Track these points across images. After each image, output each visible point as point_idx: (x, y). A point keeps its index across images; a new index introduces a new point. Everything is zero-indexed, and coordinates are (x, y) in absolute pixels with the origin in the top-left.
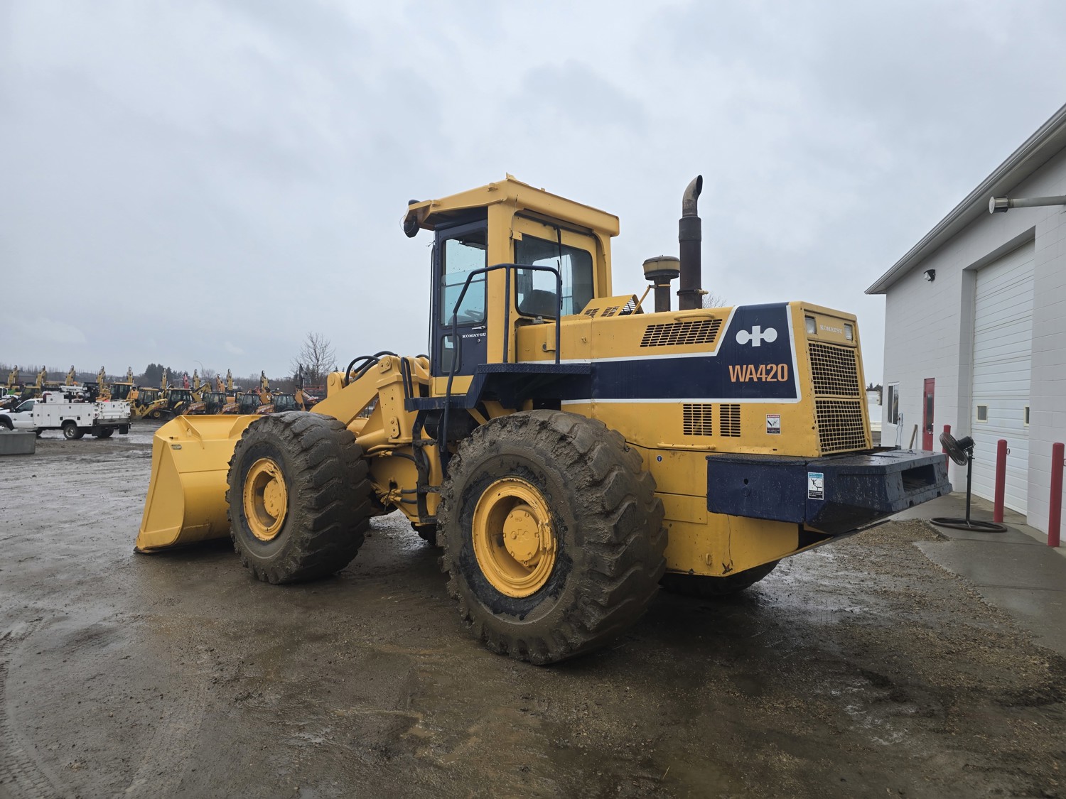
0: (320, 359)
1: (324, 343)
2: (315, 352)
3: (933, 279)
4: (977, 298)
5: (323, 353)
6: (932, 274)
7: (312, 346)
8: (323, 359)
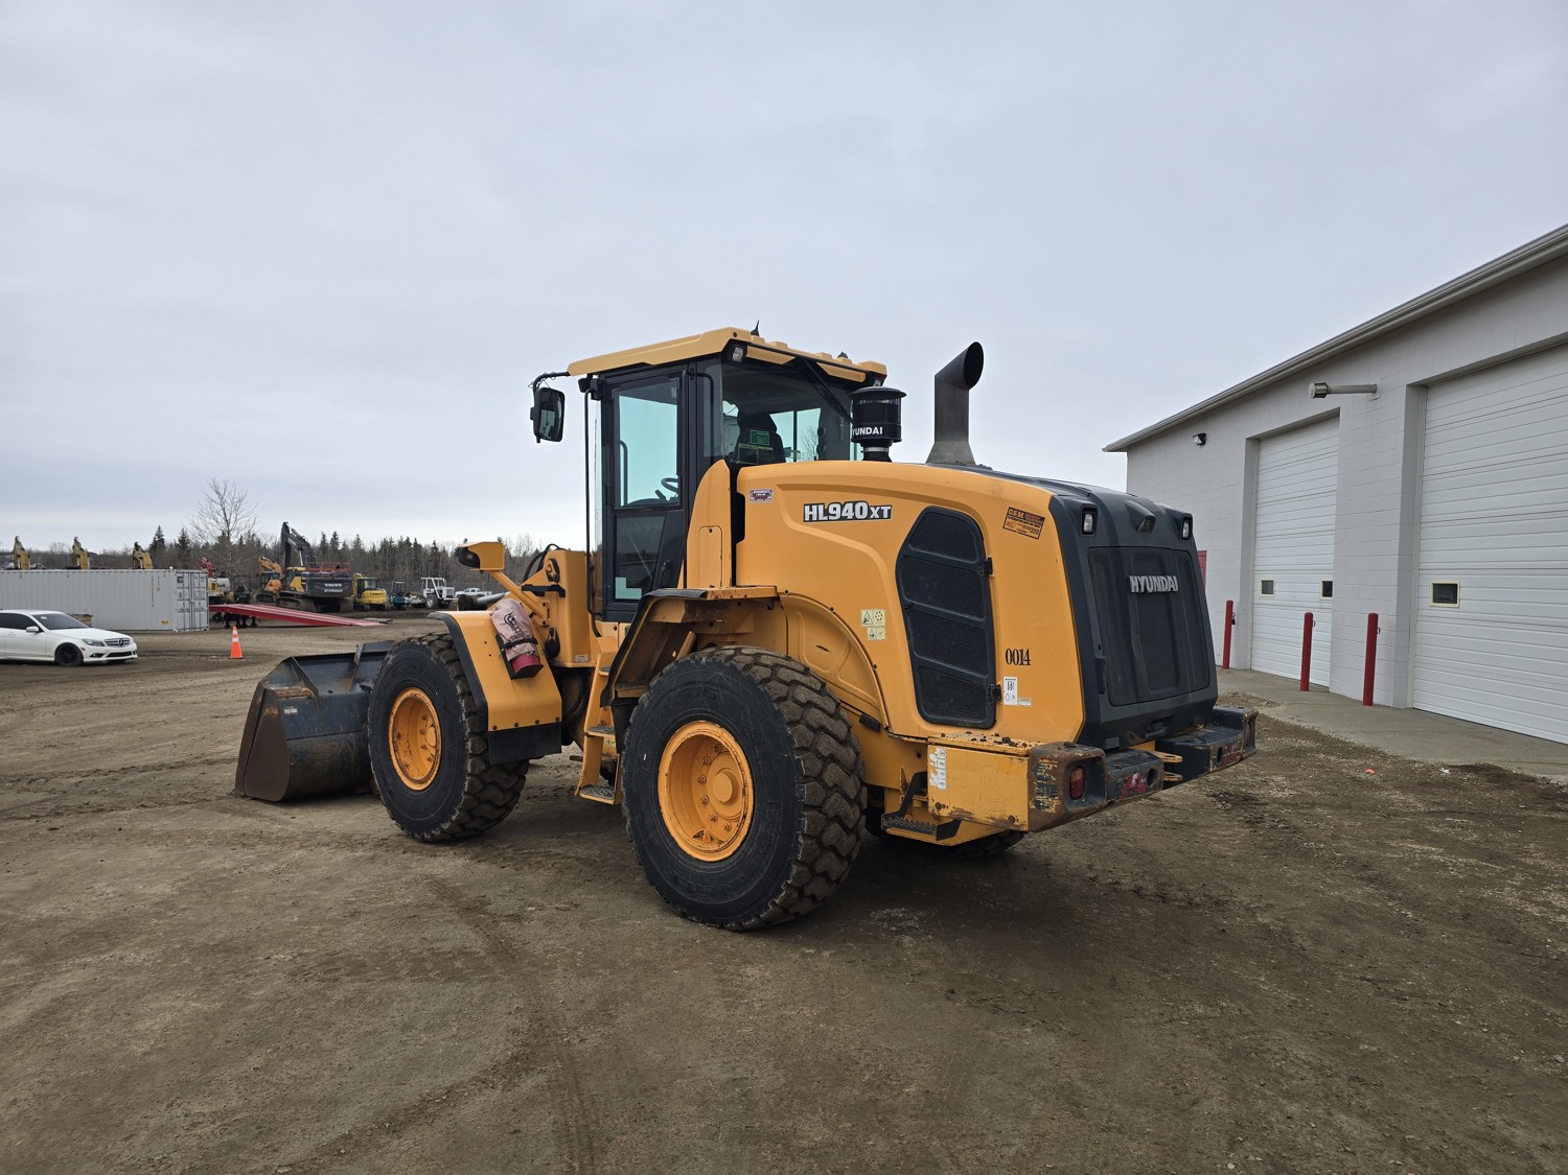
0: (232, 520)
1: (237, 495)
2: (224, 510)
3: (1203, 443)
4: (1261, 468)
5: (236, 510)
6: (1203, 437)
7: (218, 500)
8: (236, 520)
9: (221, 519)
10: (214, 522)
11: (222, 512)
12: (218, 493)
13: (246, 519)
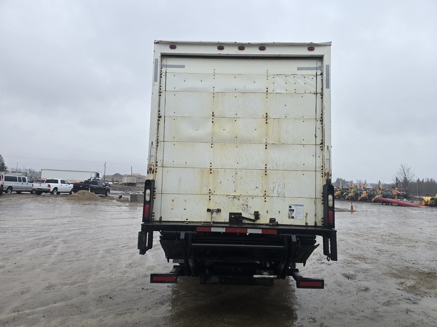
5: (408, 172)
7: (402, 169)
8: (408, 175)
9: (403, 175)
10: (401, 176)
11: (403, 173)
12: (402, 167)
13: (411, 174)
